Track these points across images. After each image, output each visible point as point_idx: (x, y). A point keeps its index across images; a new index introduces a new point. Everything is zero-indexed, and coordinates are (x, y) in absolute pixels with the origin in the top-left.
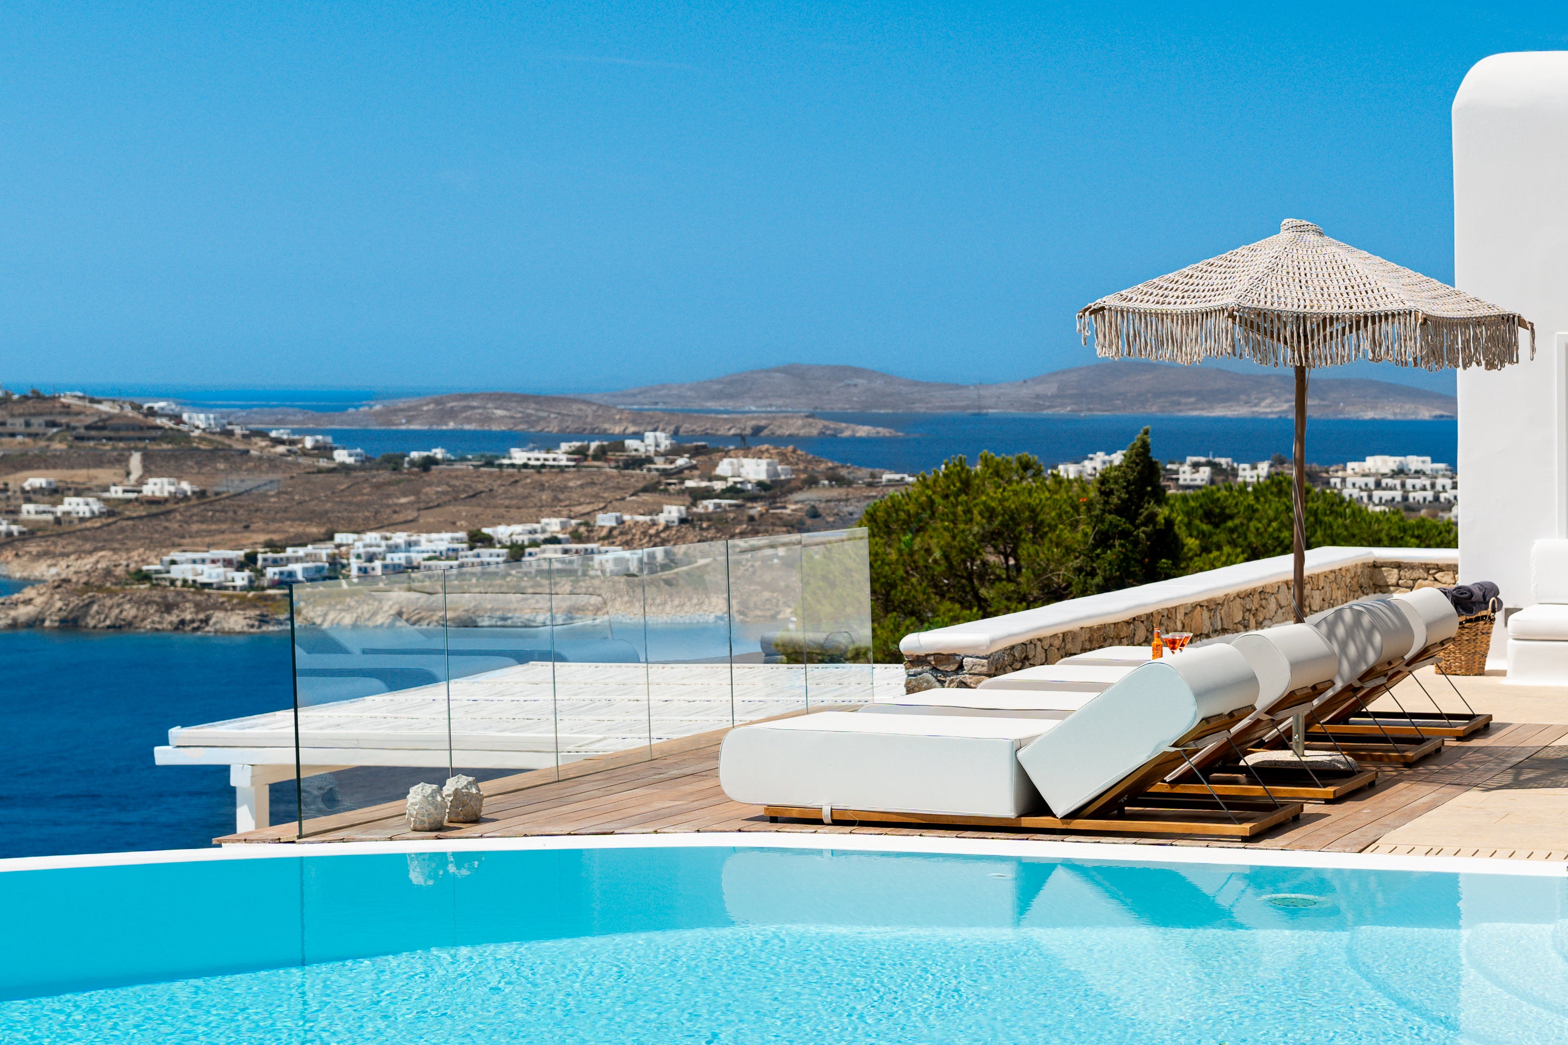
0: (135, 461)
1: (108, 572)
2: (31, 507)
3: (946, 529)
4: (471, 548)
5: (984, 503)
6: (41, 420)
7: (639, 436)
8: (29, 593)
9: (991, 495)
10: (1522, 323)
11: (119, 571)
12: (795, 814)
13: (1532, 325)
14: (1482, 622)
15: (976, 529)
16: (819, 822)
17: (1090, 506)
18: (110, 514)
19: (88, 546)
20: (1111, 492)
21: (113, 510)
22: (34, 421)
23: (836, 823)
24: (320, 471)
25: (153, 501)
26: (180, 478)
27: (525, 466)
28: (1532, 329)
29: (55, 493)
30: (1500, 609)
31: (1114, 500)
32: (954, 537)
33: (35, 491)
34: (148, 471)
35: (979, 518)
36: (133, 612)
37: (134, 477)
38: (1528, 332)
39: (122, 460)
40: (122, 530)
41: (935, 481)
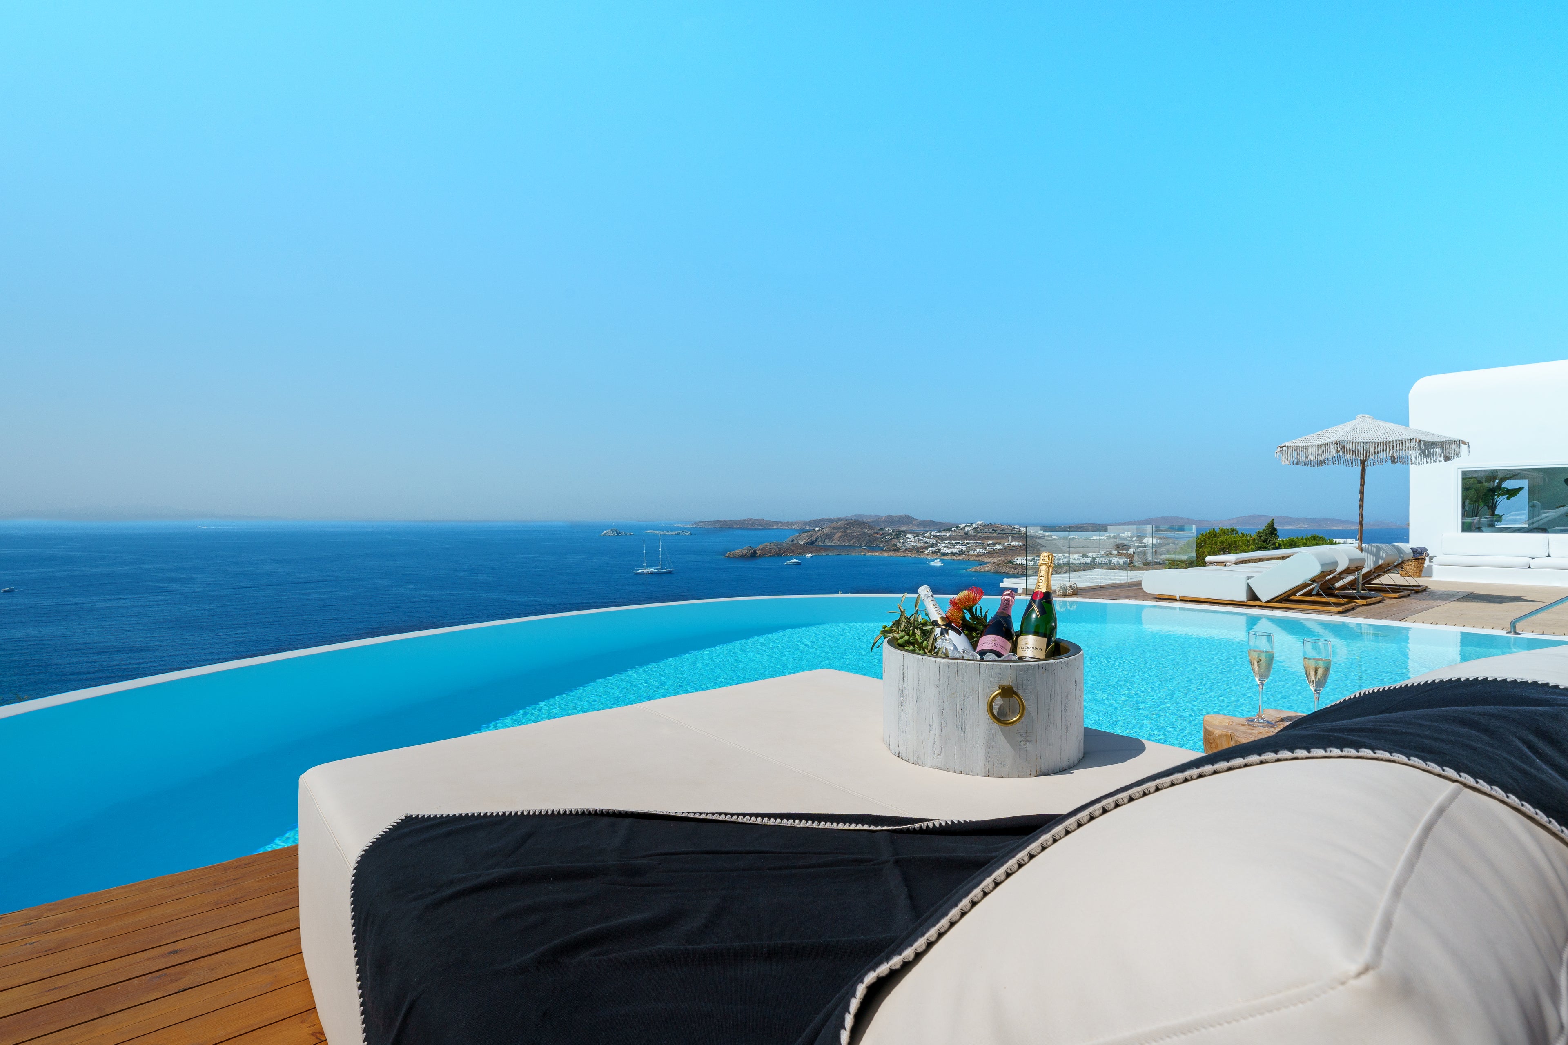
0: (1010, 538)
1: (1004, 561)
2: (989, 547)
3: (1209, 547)
4: (1083, 558)
5: (1221, 540)
6: (992, 529)
7: (1124, 533)
8: (988, 565)
9: (1224, 538)
10: (1464, 443)
11: (1006, 561)
12: (1167, 597)
13: (1468, 443)
14: (1421, 560)
15: (1218, 547)
16: (1176, 600)
17: (1254, 540)
18: (1005, 549)
19: (1000, 556)
20: (1261, 536)
21: (1005, 548)
22: (990, 529)
23: (1181, 600)
24: (1049, 540)
25: (1013, 547)
26: (1019, 542)
27: (1096, 540)
28: (1469, 445)
29: (994, 544)
30: (1428, 556)
31: (1262, 538)
32: (1211, 549)
33: (990, 544)
34: (1013, 540)
35: (1219, 544)
36: (1009, 570)
37: (1010, 541)
38: (1467, 446)
39: (1008, 538)
40: (1007, 552)
41: (1206, 535)
